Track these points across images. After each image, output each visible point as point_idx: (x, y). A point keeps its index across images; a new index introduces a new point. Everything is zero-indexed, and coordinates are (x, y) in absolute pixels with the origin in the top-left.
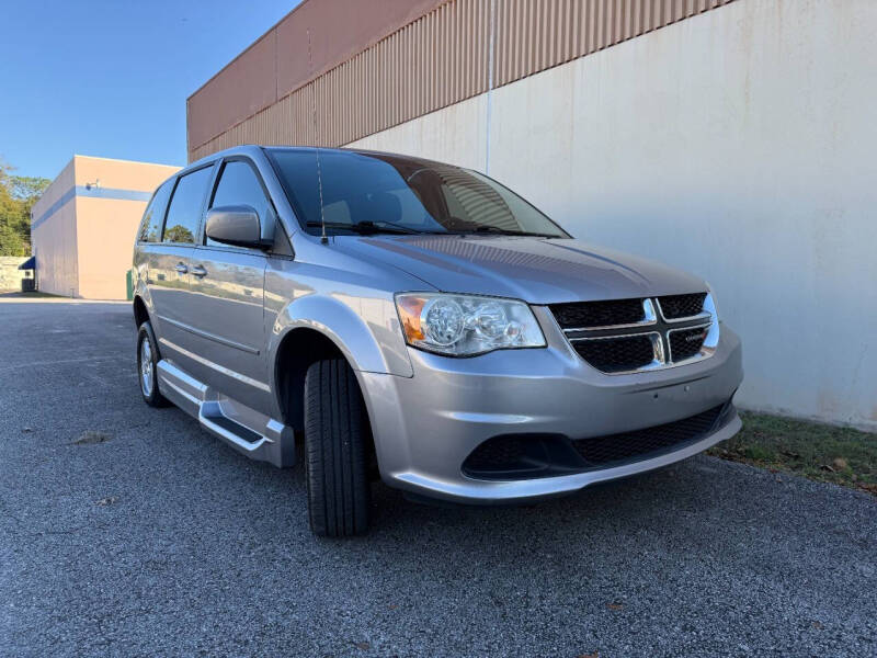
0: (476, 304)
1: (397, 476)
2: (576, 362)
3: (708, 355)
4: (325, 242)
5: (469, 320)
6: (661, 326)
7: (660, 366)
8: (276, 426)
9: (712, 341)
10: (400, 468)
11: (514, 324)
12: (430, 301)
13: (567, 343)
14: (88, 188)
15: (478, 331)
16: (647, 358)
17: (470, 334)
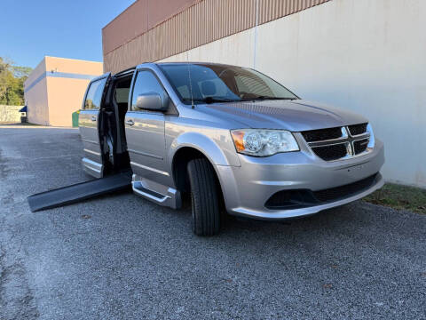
0: (267, 133)
1: (234, 210)
2: (313, 156)
3: (370, 151)
4: (193, 108)
5: (263, 140)
6: (350, 139)
7: (350, 157)
8: (173, 191)
9: (371, 144)
10: (236, 206)
11: (284, 142)
12: (247, 132)
13: (309, 148)
14: (52, 72)
15: (269, 145)
16: (344, 153)
17: (264, 146)
